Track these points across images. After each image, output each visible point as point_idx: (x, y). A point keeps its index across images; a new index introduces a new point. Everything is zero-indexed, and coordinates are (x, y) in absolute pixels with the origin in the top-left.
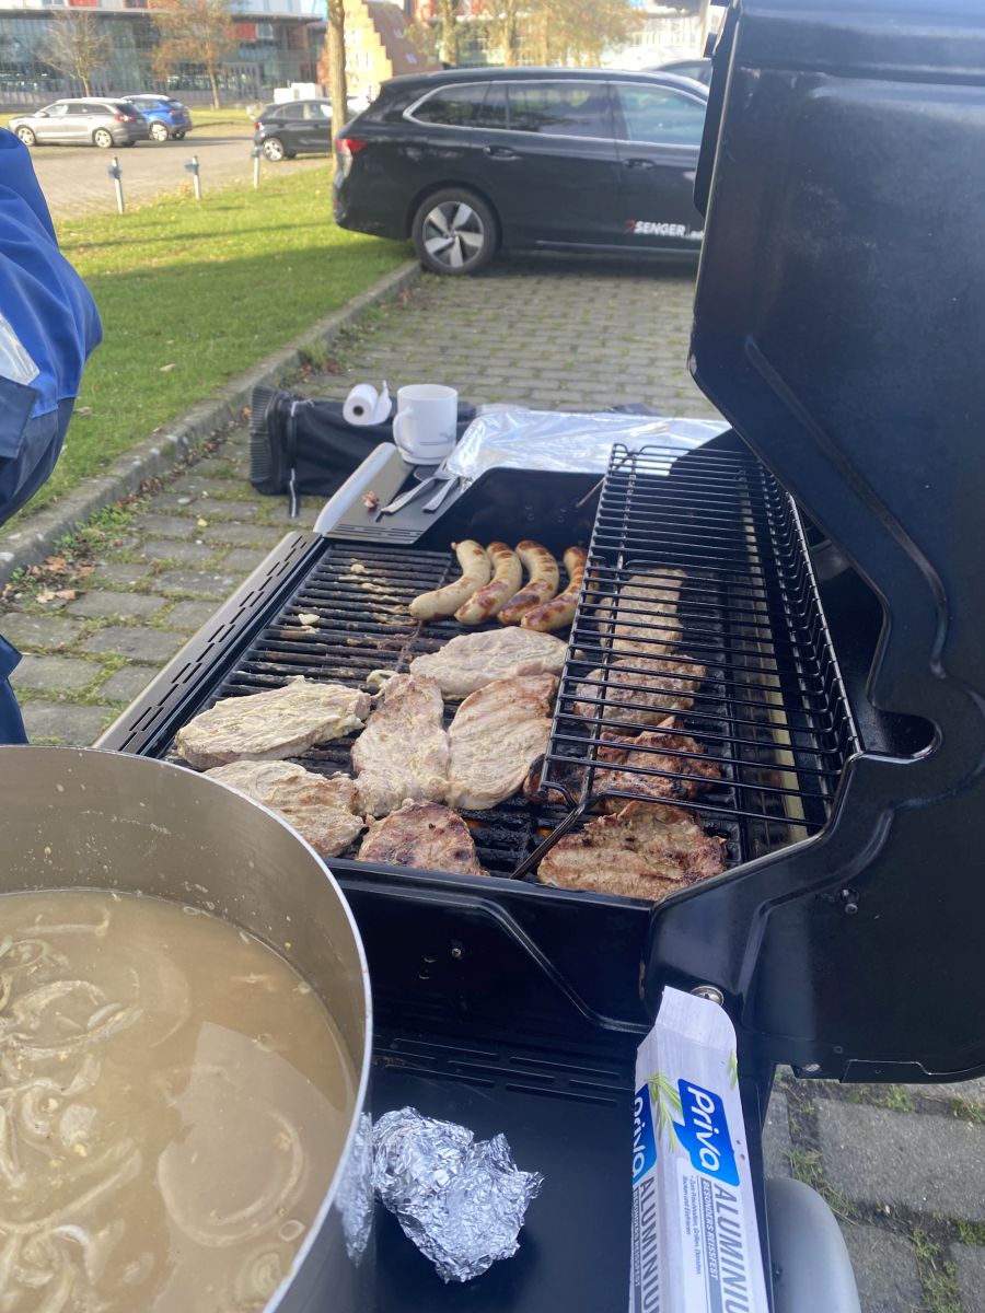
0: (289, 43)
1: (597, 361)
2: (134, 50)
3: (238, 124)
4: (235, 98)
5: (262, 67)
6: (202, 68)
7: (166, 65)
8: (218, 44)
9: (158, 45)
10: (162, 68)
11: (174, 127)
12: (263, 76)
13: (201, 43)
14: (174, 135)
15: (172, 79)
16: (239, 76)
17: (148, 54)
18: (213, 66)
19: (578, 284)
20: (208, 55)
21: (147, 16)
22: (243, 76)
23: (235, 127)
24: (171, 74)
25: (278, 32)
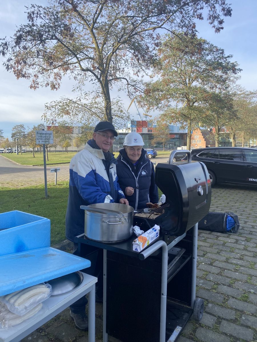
0: (182, 138)
1: (233, 206)
2: (148, 140)
3: (167, 154)
4: (168, 149)
5: (175, 143)
6: (162, 143)
7: (154, 143)
8: (166, 139)
9: (153, 139)
10: (153, 143)
11: (153, 155)
12: (175, 145)
13: (162, 139)
14: (153, 157)
15: (155, 145)
16: (170, 145)
17: (151, 141)
18: (164, 143)
19: (235, 191)
20: (163, 141)
21: (152, 134)
22: (171, 145)
23: (167, 155)
24: (155, 144)
25: (180, 136)
